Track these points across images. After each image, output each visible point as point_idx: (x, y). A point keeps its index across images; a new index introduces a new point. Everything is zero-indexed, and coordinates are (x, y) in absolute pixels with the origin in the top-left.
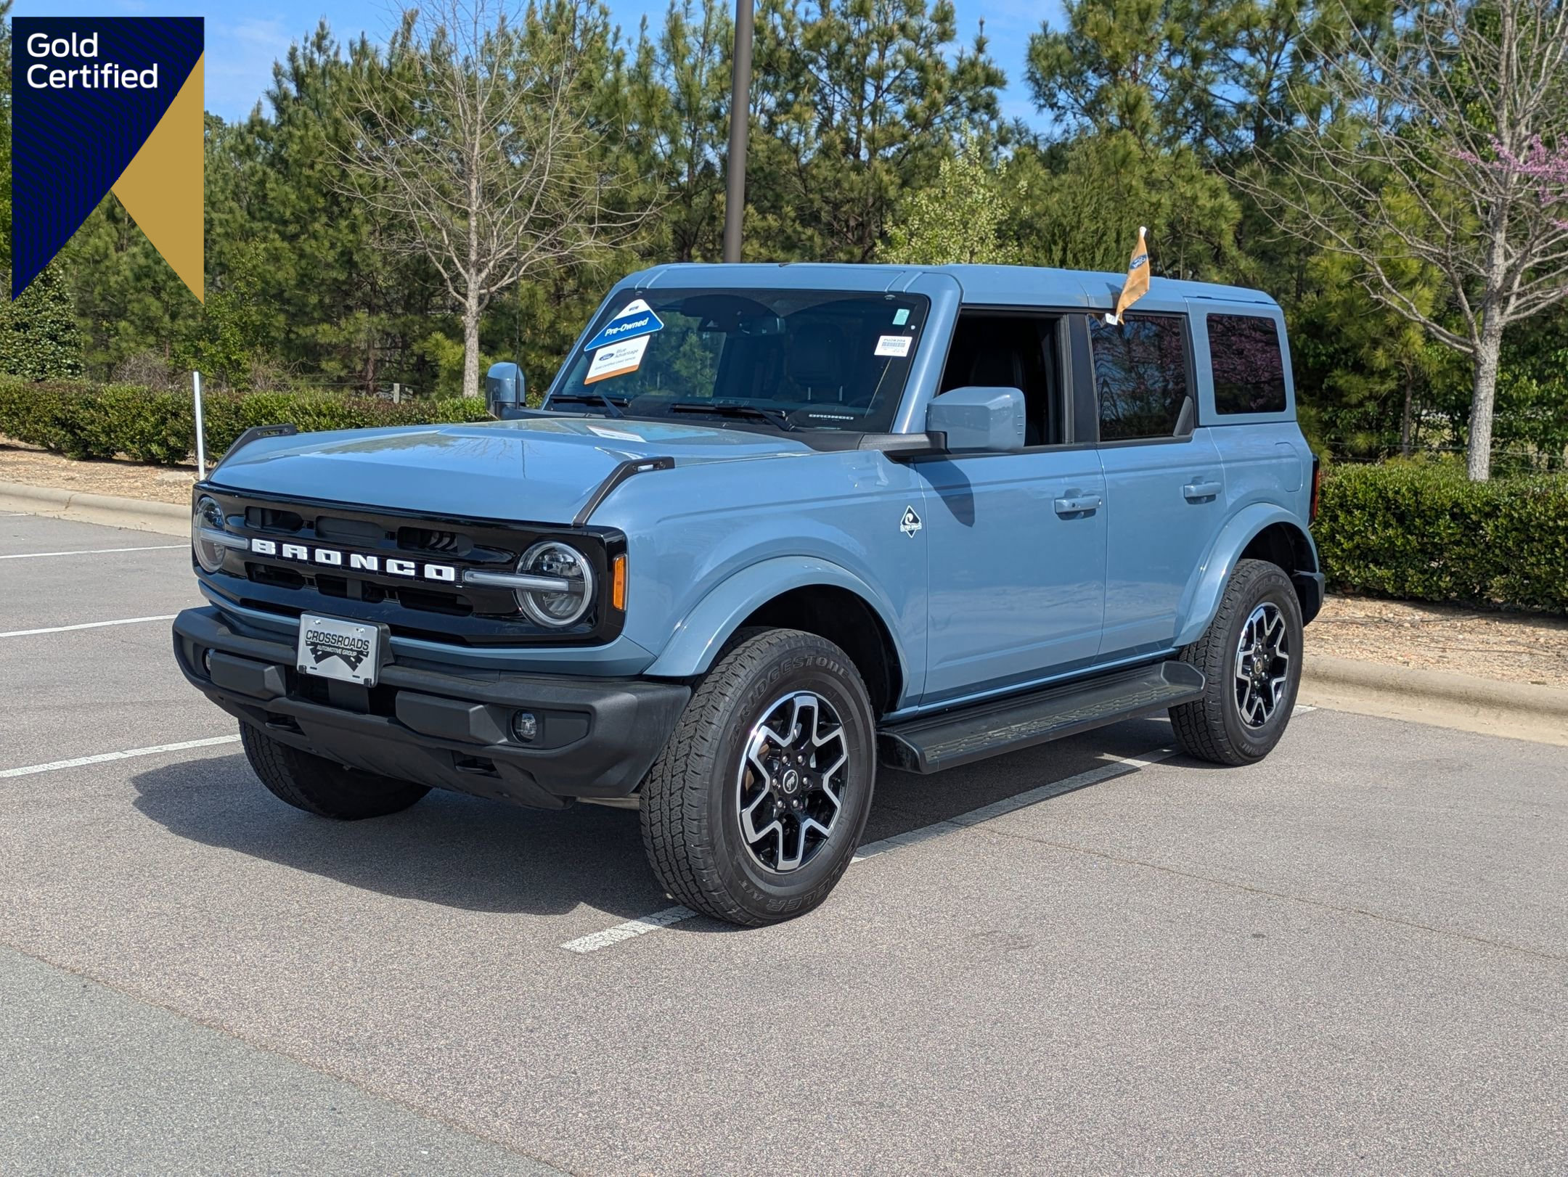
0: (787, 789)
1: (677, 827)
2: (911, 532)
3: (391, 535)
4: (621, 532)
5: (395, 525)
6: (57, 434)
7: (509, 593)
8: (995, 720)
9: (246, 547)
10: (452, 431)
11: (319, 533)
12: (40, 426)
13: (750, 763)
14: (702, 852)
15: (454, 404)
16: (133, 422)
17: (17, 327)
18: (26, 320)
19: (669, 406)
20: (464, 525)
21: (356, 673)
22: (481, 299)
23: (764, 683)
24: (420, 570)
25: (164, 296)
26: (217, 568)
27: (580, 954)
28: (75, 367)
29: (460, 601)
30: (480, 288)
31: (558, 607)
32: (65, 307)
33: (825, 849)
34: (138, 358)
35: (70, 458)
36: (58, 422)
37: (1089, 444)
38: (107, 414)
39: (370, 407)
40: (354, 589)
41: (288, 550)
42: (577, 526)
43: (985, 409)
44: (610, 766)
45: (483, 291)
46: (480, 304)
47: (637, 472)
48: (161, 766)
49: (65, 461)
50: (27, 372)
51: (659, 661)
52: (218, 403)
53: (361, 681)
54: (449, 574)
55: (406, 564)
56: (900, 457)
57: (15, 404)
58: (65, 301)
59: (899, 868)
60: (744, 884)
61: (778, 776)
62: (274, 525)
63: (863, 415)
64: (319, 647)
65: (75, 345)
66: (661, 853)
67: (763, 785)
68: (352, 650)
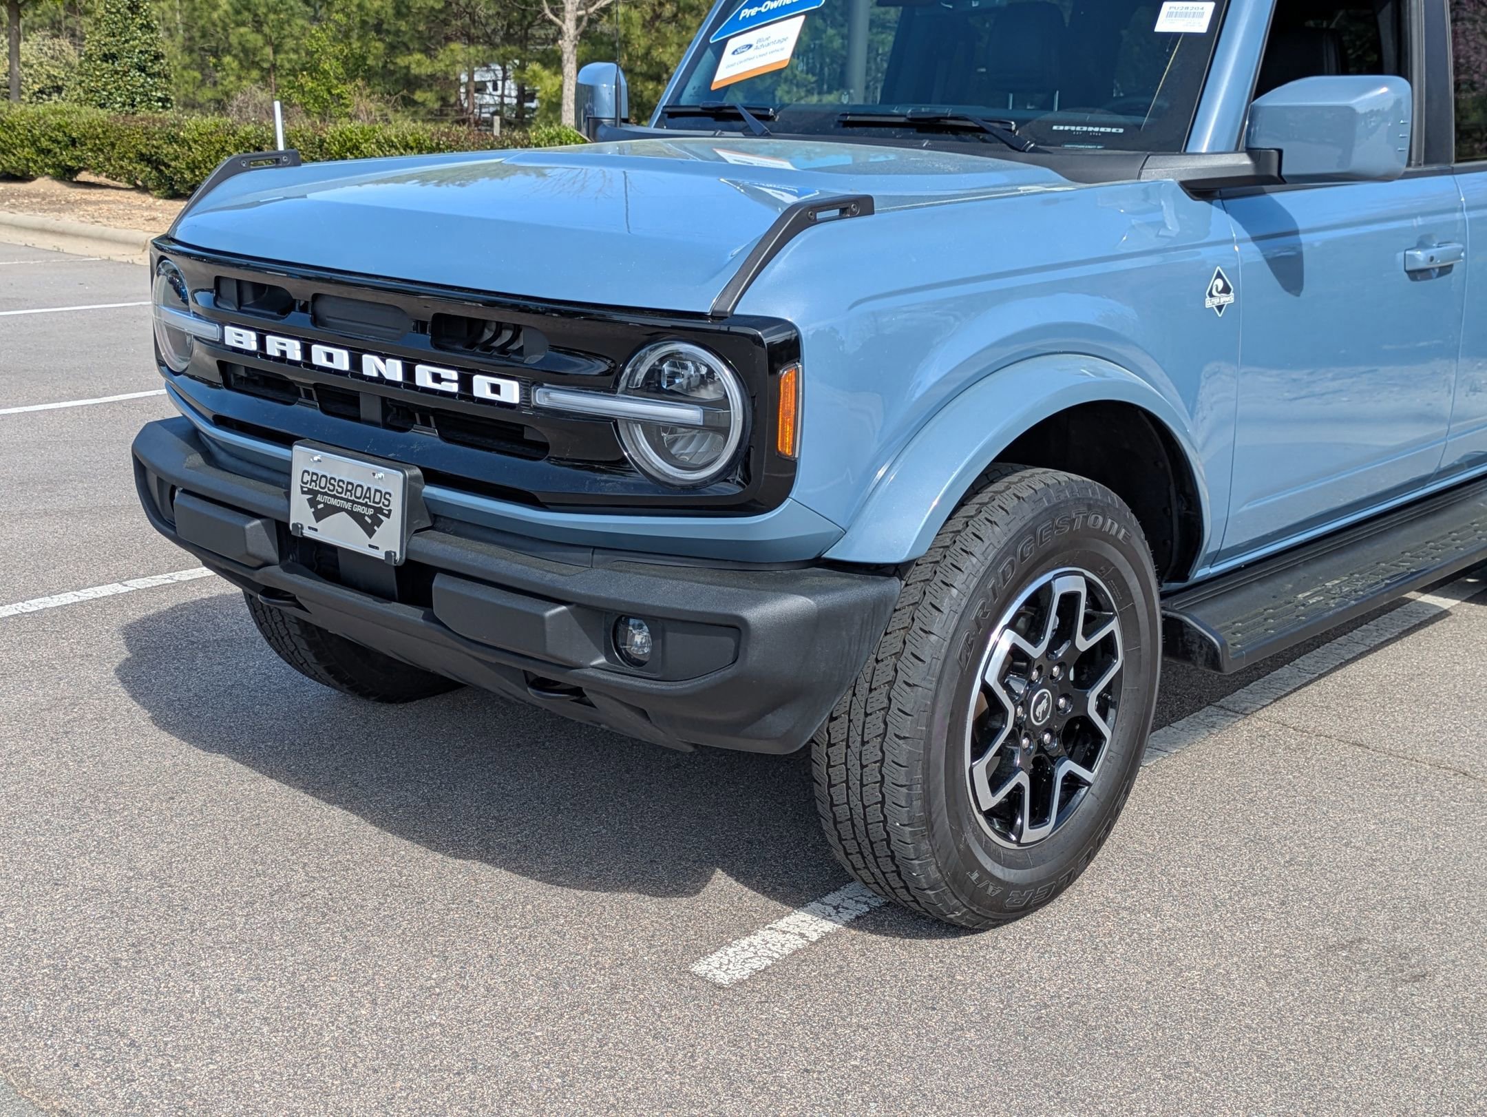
0: (1036, 718)
1: (871, 794)
2: (1220, 308)
3: (421, 326)
4: (791, 326)
5: (428, 309)
6: (142, 171)
7: (608, 425)
8: (1302, 574)
9: (217, 338)
10: (525, 159)
11: (316, 321)
12: (125, 163)
13: (986, 689)
14: (913, 834)
15: (549, 133)
16: (217, 157)
17: (105, 58)
18: (114, 50)
19: (837, 118)
20: (536, 312)
21: (373, 541)
22: (579, 20)
23: (1011, 563)
24: (466, 382)
25: (266, 29)
26: (183, 366)
27: (721, 987)
28: (165, 101)
29: (528, 436)
30: (578, 9)
31: (685, 447)
32: (153, 36)
33: (1085, 800)
34: (243, 93)
35: (156, 197)
36: (142, 157)
37: (1443, 167)
38: (190, 149)
39: (459, 138)
40: (370, 408)
41: (274, 345)
42: (717, 316)
43: (1351, 110)
44: (773, 707)
45: (581, 13)
46: (577, 27)
47: (816, 222)
48: (166, 606)
49: (151, 200)
50: (117, 106)
51: (848, 536)
52: (301, 136)
53: (380, 555)
54: (511, 392)
55: (445, 373)
56: (1201, 190)
57: (99, 139)
58: (153, 30)
59: (1172, 799)
60: (975, 876)
61: (1025, 703)
62: (256, 305)
63: (1139, 126)
64: (319, 498)
65: (166, 77)
66: (846, 829)
67: (1005, 721)
68: (366, 505)
